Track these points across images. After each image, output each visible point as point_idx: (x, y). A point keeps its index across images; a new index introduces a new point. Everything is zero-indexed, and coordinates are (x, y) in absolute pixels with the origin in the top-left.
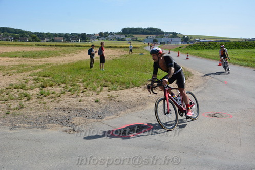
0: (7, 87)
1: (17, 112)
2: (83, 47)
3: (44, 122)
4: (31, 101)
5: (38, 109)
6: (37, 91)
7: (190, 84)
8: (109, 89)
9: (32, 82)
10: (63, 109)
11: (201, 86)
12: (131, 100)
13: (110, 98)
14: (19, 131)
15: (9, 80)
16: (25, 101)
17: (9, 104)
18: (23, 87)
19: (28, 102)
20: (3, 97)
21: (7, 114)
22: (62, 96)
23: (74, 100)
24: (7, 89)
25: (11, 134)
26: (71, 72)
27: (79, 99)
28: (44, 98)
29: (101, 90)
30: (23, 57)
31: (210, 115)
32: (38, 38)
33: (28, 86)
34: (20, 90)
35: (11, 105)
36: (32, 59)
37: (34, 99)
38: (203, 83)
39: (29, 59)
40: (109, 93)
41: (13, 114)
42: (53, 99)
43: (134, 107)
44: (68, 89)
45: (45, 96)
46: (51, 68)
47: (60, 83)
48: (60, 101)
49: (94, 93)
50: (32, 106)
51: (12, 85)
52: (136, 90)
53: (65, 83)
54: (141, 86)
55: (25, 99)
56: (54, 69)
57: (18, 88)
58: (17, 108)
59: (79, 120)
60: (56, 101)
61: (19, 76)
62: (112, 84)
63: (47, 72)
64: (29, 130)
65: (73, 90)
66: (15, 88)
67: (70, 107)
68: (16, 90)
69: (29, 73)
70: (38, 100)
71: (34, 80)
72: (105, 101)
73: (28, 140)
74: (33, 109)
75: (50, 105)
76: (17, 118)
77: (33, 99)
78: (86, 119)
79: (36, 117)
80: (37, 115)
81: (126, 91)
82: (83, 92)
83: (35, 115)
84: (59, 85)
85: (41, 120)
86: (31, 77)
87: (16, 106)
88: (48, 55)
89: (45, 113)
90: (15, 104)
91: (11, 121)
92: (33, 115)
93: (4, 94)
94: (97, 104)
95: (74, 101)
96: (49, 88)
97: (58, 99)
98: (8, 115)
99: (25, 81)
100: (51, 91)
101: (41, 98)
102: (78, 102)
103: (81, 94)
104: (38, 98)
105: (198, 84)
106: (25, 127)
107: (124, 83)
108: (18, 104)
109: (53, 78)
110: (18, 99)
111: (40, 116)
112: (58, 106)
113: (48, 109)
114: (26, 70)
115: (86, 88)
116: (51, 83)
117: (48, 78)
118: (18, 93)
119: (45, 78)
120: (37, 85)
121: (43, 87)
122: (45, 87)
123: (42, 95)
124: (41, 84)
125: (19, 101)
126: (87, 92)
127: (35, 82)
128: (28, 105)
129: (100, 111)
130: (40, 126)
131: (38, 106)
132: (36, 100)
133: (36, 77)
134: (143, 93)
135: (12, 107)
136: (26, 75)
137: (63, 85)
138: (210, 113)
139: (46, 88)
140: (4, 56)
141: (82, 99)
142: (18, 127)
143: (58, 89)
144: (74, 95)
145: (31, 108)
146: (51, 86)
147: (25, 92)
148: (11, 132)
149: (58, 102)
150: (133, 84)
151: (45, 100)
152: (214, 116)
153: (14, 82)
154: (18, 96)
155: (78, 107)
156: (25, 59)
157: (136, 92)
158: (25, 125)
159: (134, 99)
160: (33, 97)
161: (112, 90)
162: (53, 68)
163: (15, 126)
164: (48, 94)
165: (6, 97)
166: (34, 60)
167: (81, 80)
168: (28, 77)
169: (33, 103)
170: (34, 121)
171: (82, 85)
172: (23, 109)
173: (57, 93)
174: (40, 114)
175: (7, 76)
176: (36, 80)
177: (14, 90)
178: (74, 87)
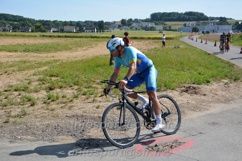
0: (6, 89)
1: (18, 120)
2: (100, 39)
4: (36, 107)
5: (45, 117)
6: (43, 94)
9: (37, 83)
10: (77, 117)
14: (20, 144)
15: (8, 80)
16: (28, 107)
17: (8, 110)
18: (25, 89)
19: (32, 108)
20: (1, 101)
21: (6, 122)
22: (75, 101)
23: (90, 105)
24: (6, 91)
25: (11, 148)
26: (85, 70)
27: (97, 104)
28: (52, 103)
30: (25, 51)
32: (42, 27)
33: (32, 87)
34: (22, 92)
35: (11, 111)
36: (36, 54)
37: (40, 105)
39: (33, 54)
41: (14, 123)
42: (63, 105)
44: (82, 92)
45: (53, 101)
46: (60, 65)
47: (71, 84)
48: (72, 107)
50: (37, 113)
51: (11, 86)
53: (78, 85)
54: (177, 89)
55: (29, 104)
56: (64, 67)
57: (20, 90)
58: (18, 115)
59: (96, 131)
60: (67, 107)
61: (20, 76)
63: (56, 71)
64: (33, 143)
65: (88, 93)
66: (16, 90)
67: (84, 114)
68: (16, 93)
69: (32, 72)
70: (44, 105)
71: (39, 80)
74: (38, 116)
75: (59, 112)
76: (18, 127)
77: (38, 104)
79: (42, 127)
80: (44, 125)
82: (101, 96)
83: (41, 125)
84: (71, 87)
85: (49, 130)
86: (35, 77)
87: (17, 113)
88: (57, 48)
89: (54, 122)
91: (11, 132)
92: (38, 124)
93: (3, 97)
95: (90, 107)
96: (58, 90)
97: (69, 105)
98: (7, 125)
99: (28, 81)
100: (60, 95)
101: (49, 104)
102: (95, 109)
103: (99, 99)
104: (45, 103)
106: (28, 140)
108: (20, 110)
109: (63, 78)
110: (19, 104)
111: (48, 126)
112: (70, 113)
113: (58, 116)
114: (28, 68)
116: (60, 84)
117: (57, 78)
118: (20, 97)
119: (53, 78)
120: (43, 86)
121: (51, 89)
122: (53, 89)
123: (49, 99)
124: (47, 85)
125: (20, 106)
127: (40, 83)
128: (32, 112)
130: (47, 138)
131: (45, 113)
132: (42, 105)
133: (42, 76)
134: (180, 98)
135: (13, 114)
136: (29, 75)
137: (76, 87)
139: (54, 91)
141: (101, 104)
142: (20, 139)
143: (69, 92)
144: (90, 100)
145: (36, 115)
146: (61, 87)
147: (28, 95)
148: (11, 145)
149: (70, 108)
150: (165, 86)
151: (53, 105)
153: (14, 83)
154: (19, 100)
155: (96, 115)
156: (27, 53)
158: (29, 137)
160: (38, 102)
162: (63, 65)
163: (16, 138)
164: (57, 98)
165: (4, 101)
166: (39, 55)
167: (98, 81)
168: (32, 77)
169: (38, 109)
170: (40, 132)
171: (99, 87)
172: (26, 117)
173: (68, 97)
174: (47, 123)
175: (5, 75)
176: (41, 81)
177: (14, 92)
178: (90, 89)
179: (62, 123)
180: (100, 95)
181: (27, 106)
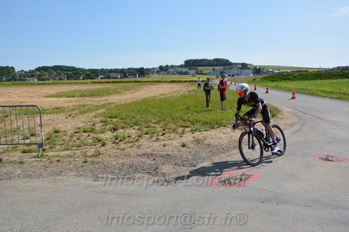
0: (75, 131)
1: (95, 160)
3: (129, 171)
4: (107, 147)
5: (118, 156)
6: (108, 135)
7: (283, 121)
8: (191, 131)
9: (101, 124)
10: (147, 155)
11: (296, 123)
12: (223, 143)
13: (198, 141)
15: (74, 123)
16: (100, 147)
17: (84, 150)
18: (92, 131)
19: (103, 148)
21: (85, 162)
22: (142, 141)
23: (157, 144)
24: (76, 133)
25: (96, 186)
26: (139, 111)
27: (163, 143)
28: (120, 143)
29: (183, 131)
30: (81, 96)
31: (322, 159)
32: (91, 74)
33: (97, 129)
35: (86, 151)
37: (109, 145)
38: (296, 120)
39: (88, 98)
40: (193, 135)
41: (92, 162)
42: (131, 144)
43: (228, 151)
44: (145, 132)
45: (120, 141)
48: (140, 146)
49: (177, 136)
50: (109, 153)
51: (79, 128)
52: (224, 131)
53: (137, 125)
54: (228, 126)
55: (100, 144)
56: (120, 109)
57: (88, 132)
58: (94, 155)
59: (168, 168)
60: (135, 146)
61: (84, 118)
62: (193, 124)
63: (114, 113)
65: (150, 132)
66: (85, 132)
67: (154, 153)
68: (86, 134)
69: (92, 114)
70: (114, 145)
71: (101, 122)
72: (192, 145)
73: (118, 194)
74: (112, 156)
75: (128, 150)
76: (97, 167)
78: (176, 167)
80: (119, 164)
81: (212, 132)
82: (163, 135)
83: (117, 164)
84: (131, 127)
85: (125, 168)
86: (96, 119)
87: (92, 153)
89: (127, 161)
90: (91, 151)
91: (92, 171)
92: (114, 163)
93: (75, 138)
94: (184, 149)
95: (157, 146)
96: (121, 130)
97: (137, 144)
98: (87, 164)
99: (92, 123)
100: (126, 135)
101: (118, 143)
102: (162, 147)
103: (162, 138)
104: (114, 143)
105: (292, 121)
107: (207, 123)
108: (93, 150)
109: (121, 119)
110: (91, 144)
111: (123, 165)
112: (140, 152)
113: (129, 155)
114: (89, 111)
115: (164, 130)
116: (122, 125)
117: (116, 120)
118: (90, 137)
119: (114, 120)
120: (108, 127)
121: (115, 130)
123: (117, 139)
124: (112, 126)
125: (93, 147)
126: (167, 135)
127: (104, 124)
128: (105, 151)
129: (190, 157)
131: (117, 152)
132: (112, 145)
133: (103, 118)
135: (89, 154)
136: (90, 117)
137: (137, 127)
138: (321, 157)
139: (118, 131)
140: (61, 97)
141: (165, 143)
142: (101, 178)
143: (133, 132)
144: (154, 139)
145: (109, 155)
146: (123, 128)
147: (96, 136)
148: (96, 183)
150: (217, 123)
151: (122, 146)
152: (327, 160)
153: (81, 125)
154: (91, 141)
155: (164, 153)
157: (224, 133)
159: (226, 142)
160: (108, 142)
161: (196, 130)
162: (117, 107)
163: (98, 177)
164: (124, 138)
165: (78, 142)
167: (154, 121)
168: (93, 119)
169: (110, 149)
170: (117, 171)
171: (157, 126)
172: (101, 156)
173: (133, 137)
174: (122, 162)
175: (70, 118)
176: (104, 122)
177: (84, 134)
178: (151, 128)
179: (136, 161)
180: (161, 134)
181: (98, 146)
